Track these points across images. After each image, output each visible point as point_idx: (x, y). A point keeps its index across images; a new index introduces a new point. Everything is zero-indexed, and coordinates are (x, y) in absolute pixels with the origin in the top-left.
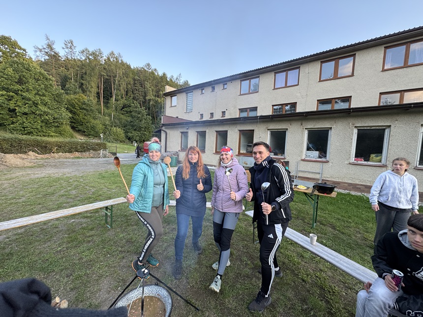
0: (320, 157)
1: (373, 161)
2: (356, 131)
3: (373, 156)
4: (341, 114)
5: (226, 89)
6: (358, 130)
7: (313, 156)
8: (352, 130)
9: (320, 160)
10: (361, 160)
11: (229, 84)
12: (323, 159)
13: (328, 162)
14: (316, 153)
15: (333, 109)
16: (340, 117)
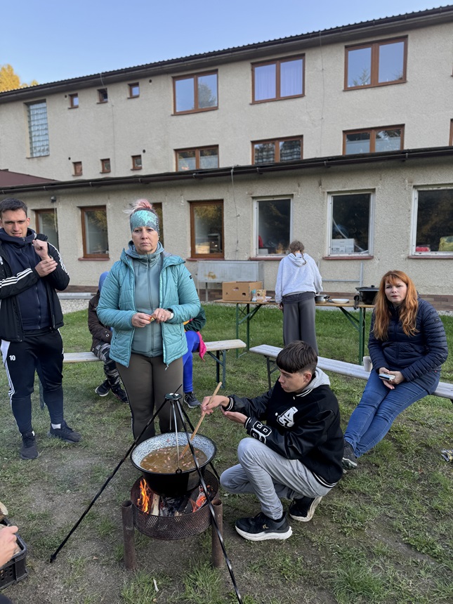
0: (356, 250)
1: (444, 250)
2: (415, 195)
3: (444, 240)
4: (389, 162)
5: (137, 97)
6: (419, 192)
7: (343, 248)
8: (410, 194)
9: (357, 255)
10: (426, 250)
11: (144, 84)
12: (363, 254)
13: (371, 258)
14: (350, 243)
15: (373, 152)
16: (388, 168)
